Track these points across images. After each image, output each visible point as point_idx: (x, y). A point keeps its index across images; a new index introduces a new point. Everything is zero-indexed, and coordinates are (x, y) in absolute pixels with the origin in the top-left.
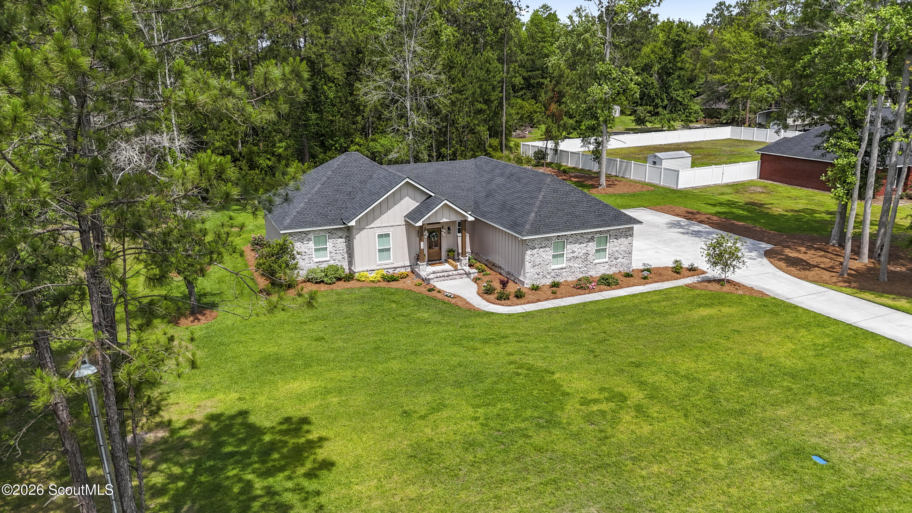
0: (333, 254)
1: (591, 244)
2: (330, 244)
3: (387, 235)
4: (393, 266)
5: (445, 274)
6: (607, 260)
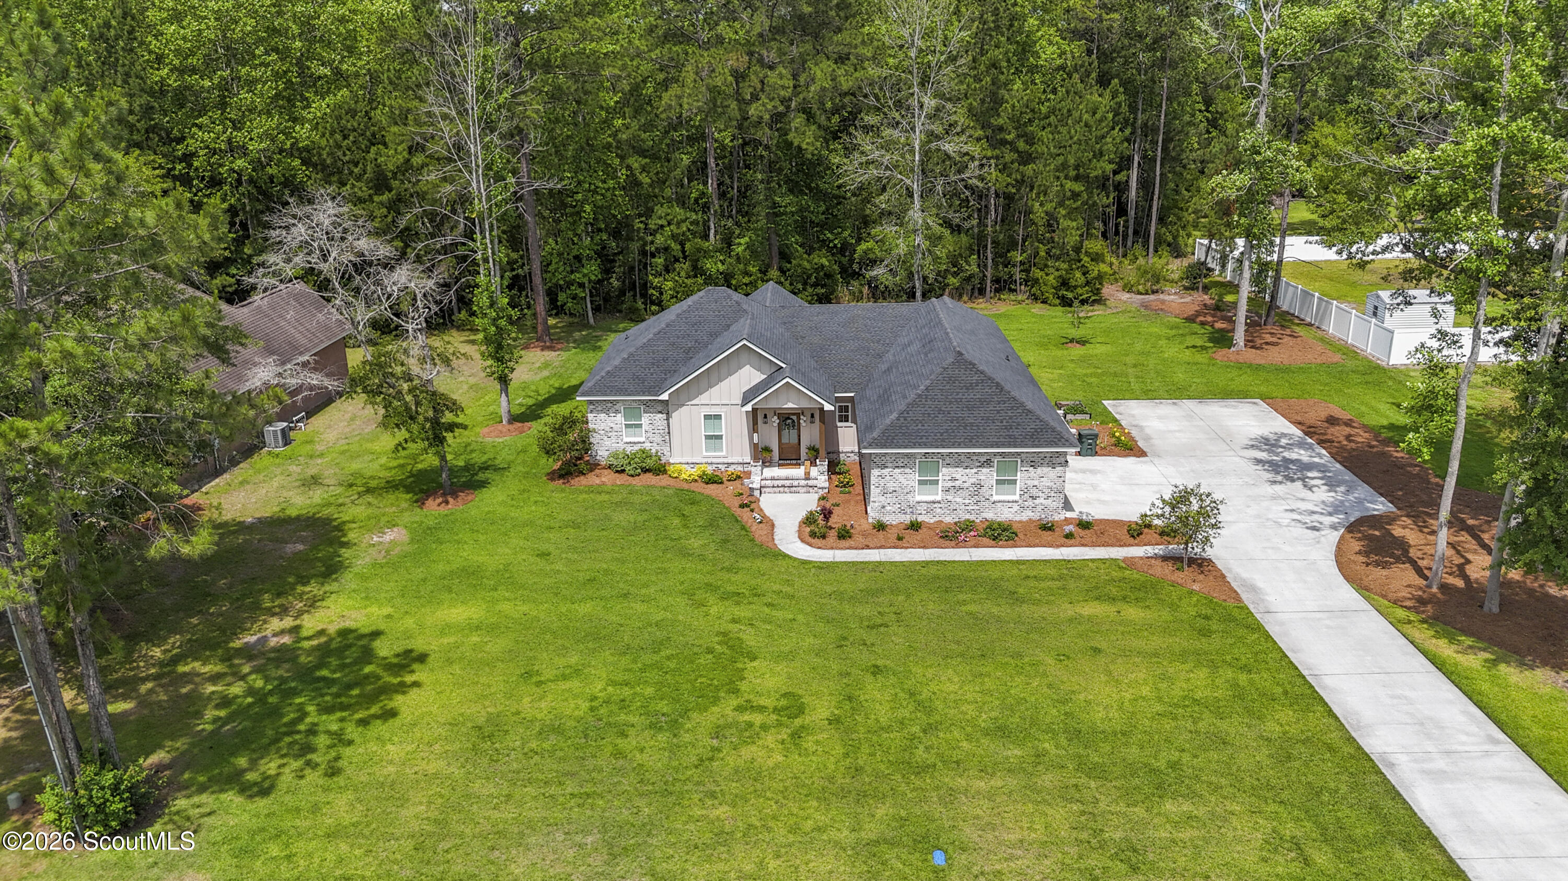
0: (650, 434)
1: (985, 470)
2: (645, 420)
3: (718, 417)
4: (726, 461)
5: (787, 483)
6: (1017, 497)
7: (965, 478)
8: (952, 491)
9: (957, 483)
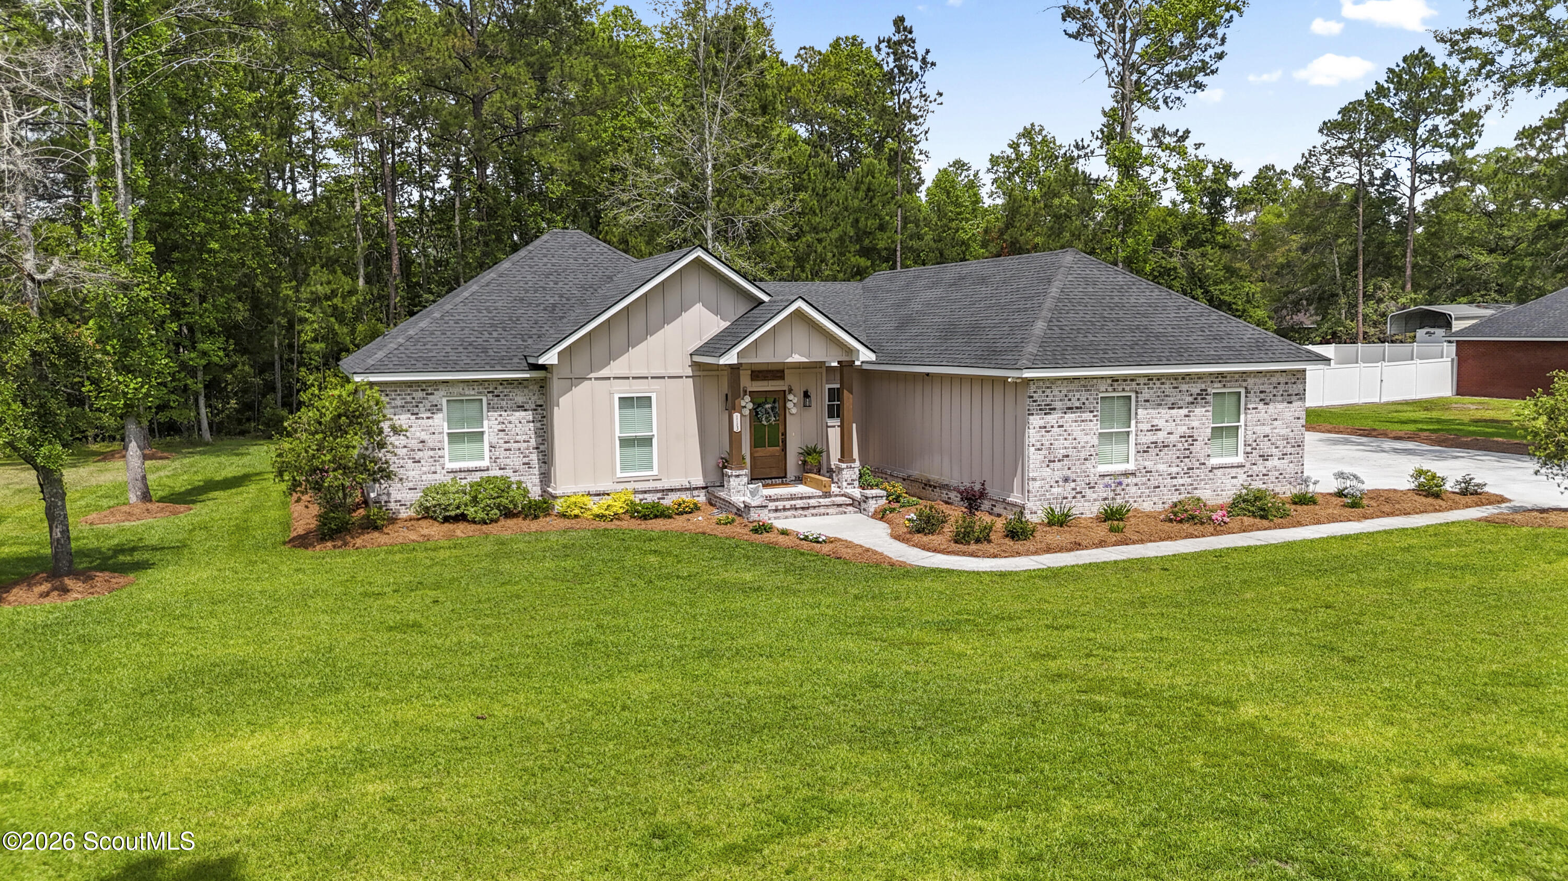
0: (500, 452)
1: (1199, 411)
2: (490, 425)
3: (645, 402)
4: (659, 485)
5: (799, 503)
6: (1240, 459)
7: (1171, 426)
8: (1153, 451)
9: (1161, 436)
